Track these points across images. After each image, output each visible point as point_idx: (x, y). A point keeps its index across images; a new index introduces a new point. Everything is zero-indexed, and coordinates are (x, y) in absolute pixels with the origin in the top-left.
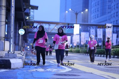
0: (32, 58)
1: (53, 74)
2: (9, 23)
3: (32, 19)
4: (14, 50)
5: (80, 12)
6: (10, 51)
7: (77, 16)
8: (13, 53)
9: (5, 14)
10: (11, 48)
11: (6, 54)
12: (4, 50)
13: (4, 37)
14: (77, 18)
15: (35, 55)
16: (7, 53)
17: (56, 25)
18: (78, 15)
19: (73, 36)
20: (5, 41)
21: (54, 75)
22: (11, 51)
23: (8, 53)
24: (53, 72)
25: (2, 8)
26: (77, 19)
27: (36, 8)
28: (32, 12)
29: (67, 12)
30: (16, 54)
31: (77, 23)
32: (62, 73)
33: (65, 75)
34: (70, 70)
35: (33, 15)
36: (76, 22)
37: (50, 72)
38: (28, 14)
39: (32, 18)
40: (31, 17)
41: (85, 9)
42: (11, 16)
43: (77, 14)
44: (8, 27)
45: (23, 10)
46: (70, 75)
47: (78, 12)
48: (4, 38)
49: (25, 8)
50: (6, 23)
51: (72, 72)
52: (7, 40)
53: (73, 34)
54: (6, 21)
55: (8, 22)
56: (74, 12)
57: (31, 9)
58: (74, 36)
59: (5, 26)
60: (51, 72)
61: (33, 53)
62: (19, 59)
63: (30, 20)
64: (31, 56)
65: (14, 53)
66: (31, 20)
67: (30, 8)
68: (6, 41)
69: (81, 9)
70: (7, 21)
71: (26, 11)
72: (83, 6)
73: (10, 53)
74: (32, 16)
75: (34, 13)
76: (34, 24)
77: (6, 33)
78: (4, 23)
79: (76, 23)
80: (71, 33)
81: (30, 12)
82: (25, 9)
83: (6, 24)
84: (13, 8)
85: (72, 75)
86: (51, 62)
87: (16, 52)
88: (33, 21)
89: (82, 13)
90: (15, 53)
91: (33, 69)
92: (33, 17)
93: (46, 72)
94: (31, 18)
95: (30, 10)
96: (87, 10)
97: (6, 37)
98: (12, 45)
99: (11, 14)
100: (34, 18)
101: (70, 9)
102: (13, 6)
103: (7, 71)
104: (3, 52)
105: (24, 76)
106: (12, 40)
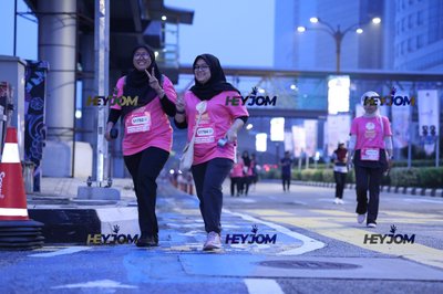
0: (174, 204)
1: (256, 263)
2: (87, 75)
3: (172, 60)
4: (111, 175)
5: (352, 29)
6: (93, 178)
7: (338, 46)
8: (105, 183)
9: (74, 44)
10: (101, 167)
11: (80, 189)
12: (73, 177)
13: (71, 126)
14: (338, 51)
15: (186, 191)
16: (86, 185)
17: (259, 79)
18: (344, 41)
19: (326, 120)
20: (74, 140)
21: (262, 264)
22: (100, 176)
23: (89, 184)
24: (257, 254)
25: (61, 21)
26: (341, 56)
27: (186, 17)
28: (173, 32)
29: (301, 29)
30: (118, 189)
31: (341, 70)
32: (290, 259)
33: (302, 265)
34: (320, 245)
35: (176, 46)
36: (338, 67)
37: (243, 253)
38: (157, 42)
39: (173, 56)
40: (169, 52)
41: (370, 15)
42: (96, 48)
43: (339, 36)
44: (84, 90)
45: (138, 27)
46: (319, 266)
47: (342, 30)
48: (71, 133)
49: (147, 17)
50: (79, 76)
51: (328, 253)
52: (83, 140)
53: (325, 113)
54: (76, 70)
55: (84, 71)
56: (327, 31)
57: (169, 21)
58: (330, 119)
59: (73, 85)
60: (248, 254)
61: (176, 185)
62: (130, 206)
63: (163, 63)
64: (170, 196)
65: (110, 185)
66: (168, 64)
67: (164, 18)
68: (78, 144)
69: (356, 19)
70: (80, 69)
71: (150, 31)
72: (361, 8)
73: (94, 184)
74: (172, 48)
75: (178, 36)
76: (181, 76)
77: (79, 114)
78: (68, 77)
79: (334, 70)
80: (320, 108)
81: (163, 34)
82: (145, 24)
83: (79, 80)
84: (102, 19)
85: (327, 264)
86: (245, 217)
87: (116, 182)
88: (177, 67)
89: (360, 31)
90: (112, 187)
91: (183, 244)
92: (176, 52)
93: (229, 253)
94: (168, 56)
95: (163, 27)
96: (376, 21)
97: (78, 126)
98: (101, 158)
99: (96, 42)
100: (178, 56)
101: (314, 20)
102: (103, 12)
103: (86, 252)
104: (68, 183)
105: (149, 267)
106: (101, 138)
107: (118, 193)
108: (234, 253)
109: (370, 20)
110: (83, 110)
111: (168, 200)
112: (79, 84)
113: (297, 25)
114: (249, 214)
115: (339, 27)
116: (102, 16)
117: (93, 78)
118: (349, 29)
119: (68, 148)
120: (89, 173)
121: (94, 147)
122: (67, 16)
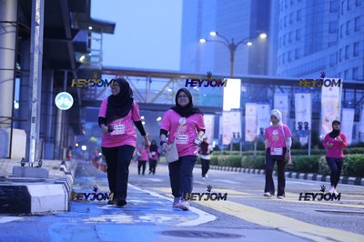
0: (94, 181)
1: (159, 233)
2: (25, 73)
3: (96, 63)
4: (41, 157)
5: (243, 42)
6: (27, 159)
7: (232, 55)
8: (36, 164)
9: (14, 48)
10: (33, 151)
11: (14, 168)
12: (10, 158)
13: (10, 115)
14: (232, 60)
15: (104, 171)
16: (20, 165)
17: (168, 80)
18: (236, 52)
19: (221, 115)
20: (12, 128)
21: (164, 233)
22: (32, 158)
23: (23, 165)
24: (160, 225)
25: (4, 28)
26: (234, 63)
27: (108, 28)
28: (97, 40)
29: (203, 41)
30: (47, 169)
31: (234, 75)
32: (187, 229)
33: (197, 234)
34: (213, 218)
35: (100, 51)
36: (232, 73)
37: (149, 224)
38: (84, 48)
39: (97, 60)
40: (94, 56)
41: (258, 31)
42: (31, 51)
43: (233, 47)
44: (21, 86)
45: (69, 35)
46: (211, 235)
47: (236, 43)
48: (10, 121)
49: (76, 27)
50: (17, 74)
51: (219, 225)
52: (19, 127)
53: (220, 109)
54: (15, 69)
55: (21, 70)
56: (223, 43)
57: (94, 30)
58: (224, 114)
59: (12, 82)
60: (153, 224)
61: (97, 166)
62: (56, 183)
63: (88, 65)
64: (92, 175)
65: (40, 165)
66: (93, 66)
67: (90, 28)
68: (14, 130)
69: (247, 34)
70: (19, 68)
71: (77, 38)
72: (251, 25)
73: (27, 165)
74: (97, 53)
75: (101, 43)
76: (103, 75)
77: (17, 106)
78: (9, 75)
79: (229, 75)
80: (216, 105)
81: (90, 41)
82: (74, 32)
83: (18, 77)
84: (38, 27)
85: (217, 234)
86: (153, 194)
87: (45, 163)
88: (100, 68)
89: (250, 44)
90: (42, 167)
91: (99, 215)
92: (100, 57)
93: (138, 224)
94: (93, 59)
95: (90, 35)
96: (263, 36)
97: (17, 116)
98: (33, 143)
99: (32, 46)
100: (101, 60)
101: (213, 34)
102: (38, 22)
103: (18, 222)
104: (5, 164)
105: (70, 235)
106: (33, 126)
107: (47, 172)
108: (141, 224)
109: (258, 35)
110: (20, 102)
111: (89, 178)
112: (18, 81)
113: (199, 37)
114: (156, 191)
115: (233, 39)
116: (37, 25)
117: (28, 76)
118: (241, 42)
119: (6, 134)
120: (23, 155)
121: (28, 133)
122: (9, 24)
